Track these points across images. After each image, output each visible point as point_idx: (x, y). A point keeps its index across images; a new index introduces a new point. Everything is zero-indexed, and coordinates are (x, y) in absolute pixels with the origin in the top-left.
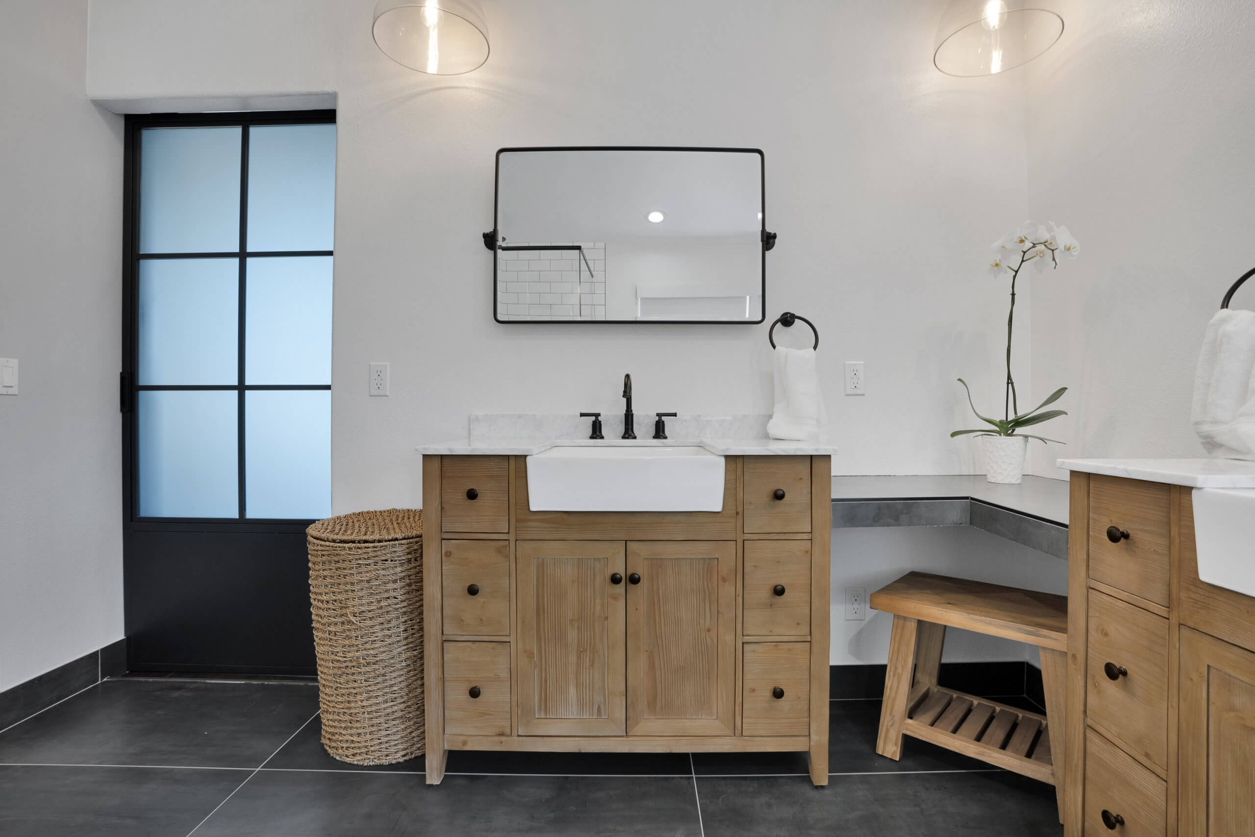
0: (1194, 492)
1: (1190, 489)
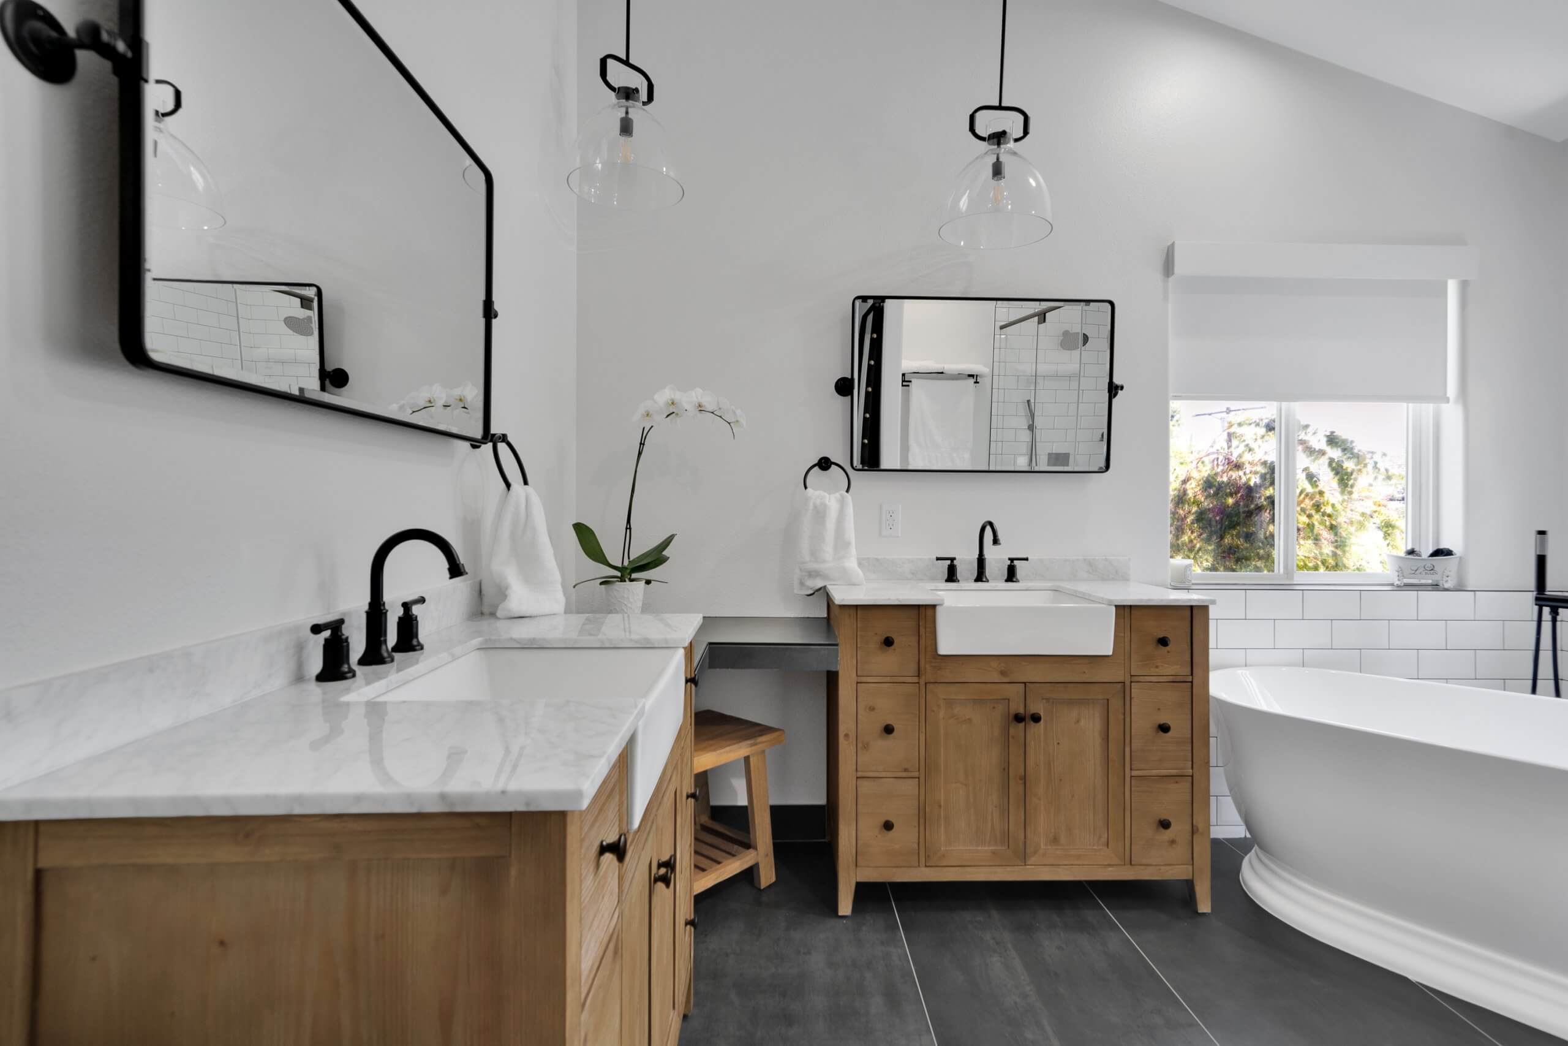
0: (938, 607)
1: (933, 607)
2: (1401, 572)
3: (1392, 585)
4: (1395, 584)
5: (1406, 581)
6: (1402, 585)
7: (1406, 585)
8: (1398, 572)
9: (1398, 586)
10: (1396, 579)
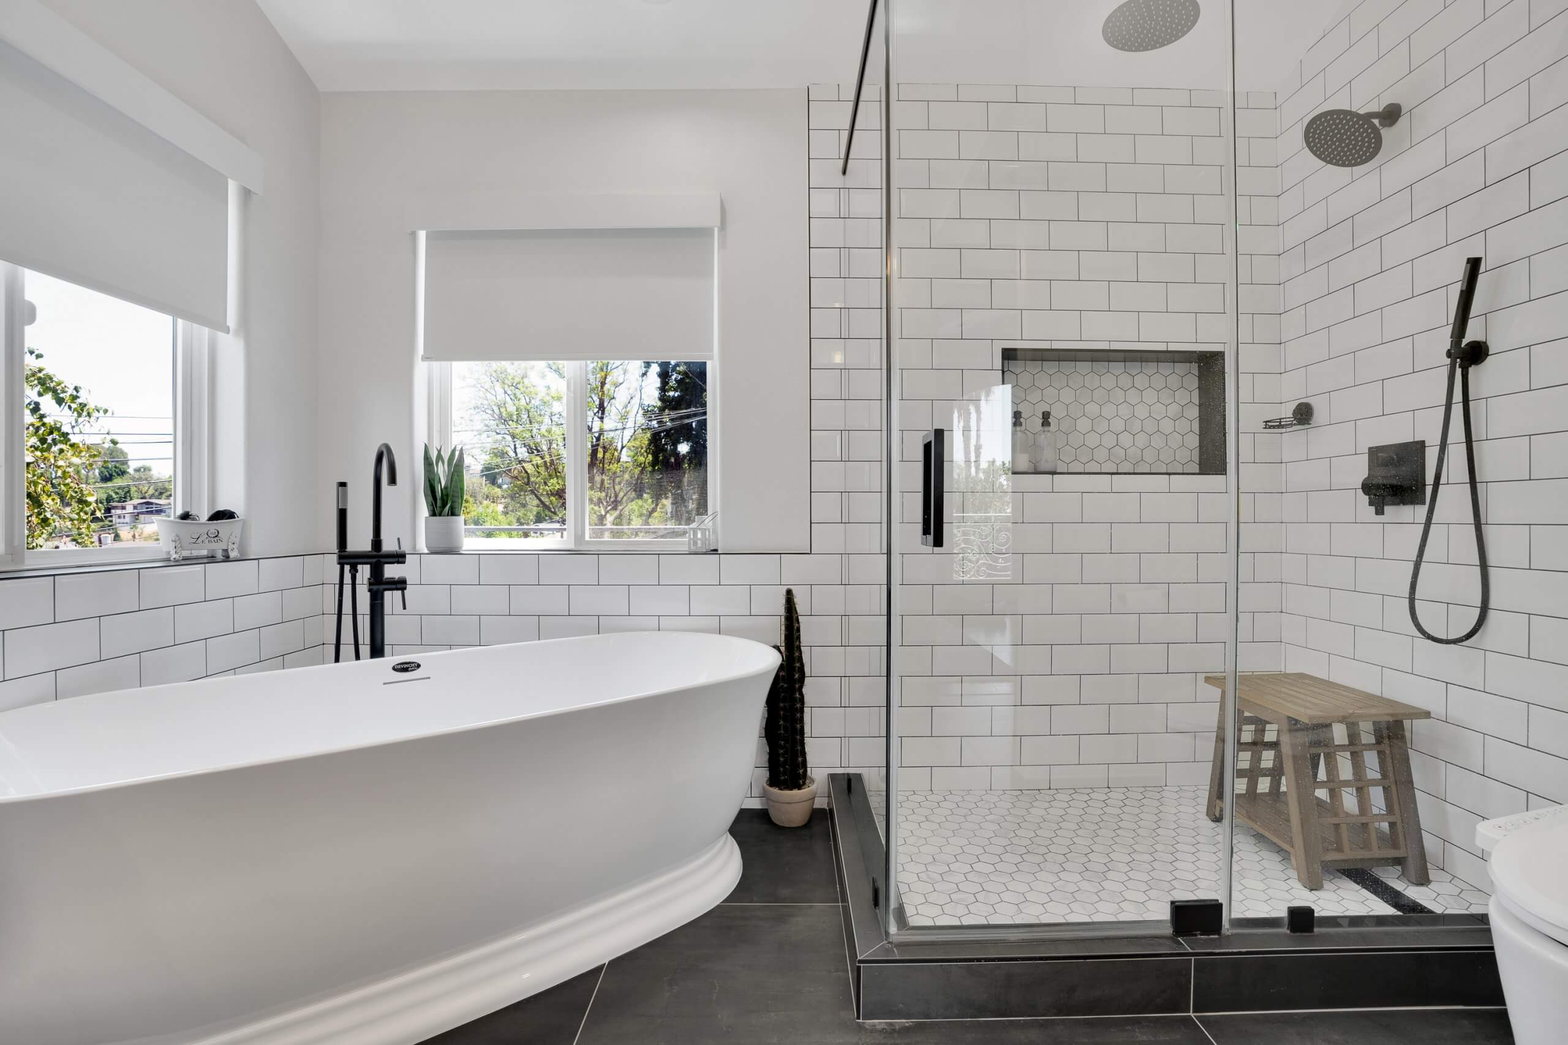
2: (178, 542)
3: (169, 560)
4: (172, 559)
5: (186, 553)
6: (181, 558)
7: (185, 559)
8: (175, 541)
9: (176, 560)
10: (173, 552)
